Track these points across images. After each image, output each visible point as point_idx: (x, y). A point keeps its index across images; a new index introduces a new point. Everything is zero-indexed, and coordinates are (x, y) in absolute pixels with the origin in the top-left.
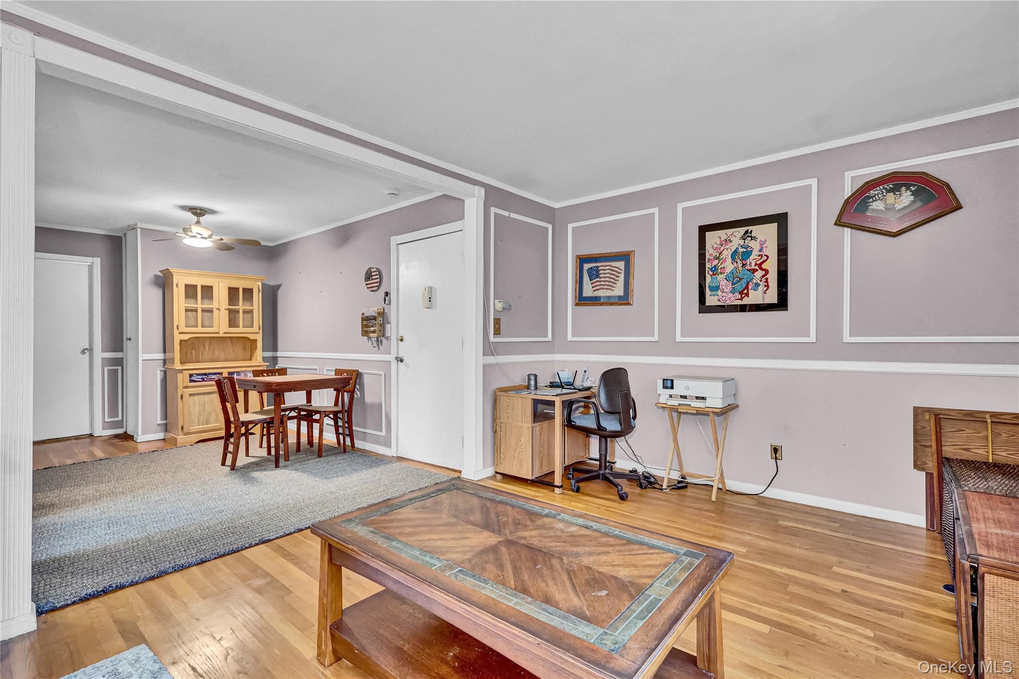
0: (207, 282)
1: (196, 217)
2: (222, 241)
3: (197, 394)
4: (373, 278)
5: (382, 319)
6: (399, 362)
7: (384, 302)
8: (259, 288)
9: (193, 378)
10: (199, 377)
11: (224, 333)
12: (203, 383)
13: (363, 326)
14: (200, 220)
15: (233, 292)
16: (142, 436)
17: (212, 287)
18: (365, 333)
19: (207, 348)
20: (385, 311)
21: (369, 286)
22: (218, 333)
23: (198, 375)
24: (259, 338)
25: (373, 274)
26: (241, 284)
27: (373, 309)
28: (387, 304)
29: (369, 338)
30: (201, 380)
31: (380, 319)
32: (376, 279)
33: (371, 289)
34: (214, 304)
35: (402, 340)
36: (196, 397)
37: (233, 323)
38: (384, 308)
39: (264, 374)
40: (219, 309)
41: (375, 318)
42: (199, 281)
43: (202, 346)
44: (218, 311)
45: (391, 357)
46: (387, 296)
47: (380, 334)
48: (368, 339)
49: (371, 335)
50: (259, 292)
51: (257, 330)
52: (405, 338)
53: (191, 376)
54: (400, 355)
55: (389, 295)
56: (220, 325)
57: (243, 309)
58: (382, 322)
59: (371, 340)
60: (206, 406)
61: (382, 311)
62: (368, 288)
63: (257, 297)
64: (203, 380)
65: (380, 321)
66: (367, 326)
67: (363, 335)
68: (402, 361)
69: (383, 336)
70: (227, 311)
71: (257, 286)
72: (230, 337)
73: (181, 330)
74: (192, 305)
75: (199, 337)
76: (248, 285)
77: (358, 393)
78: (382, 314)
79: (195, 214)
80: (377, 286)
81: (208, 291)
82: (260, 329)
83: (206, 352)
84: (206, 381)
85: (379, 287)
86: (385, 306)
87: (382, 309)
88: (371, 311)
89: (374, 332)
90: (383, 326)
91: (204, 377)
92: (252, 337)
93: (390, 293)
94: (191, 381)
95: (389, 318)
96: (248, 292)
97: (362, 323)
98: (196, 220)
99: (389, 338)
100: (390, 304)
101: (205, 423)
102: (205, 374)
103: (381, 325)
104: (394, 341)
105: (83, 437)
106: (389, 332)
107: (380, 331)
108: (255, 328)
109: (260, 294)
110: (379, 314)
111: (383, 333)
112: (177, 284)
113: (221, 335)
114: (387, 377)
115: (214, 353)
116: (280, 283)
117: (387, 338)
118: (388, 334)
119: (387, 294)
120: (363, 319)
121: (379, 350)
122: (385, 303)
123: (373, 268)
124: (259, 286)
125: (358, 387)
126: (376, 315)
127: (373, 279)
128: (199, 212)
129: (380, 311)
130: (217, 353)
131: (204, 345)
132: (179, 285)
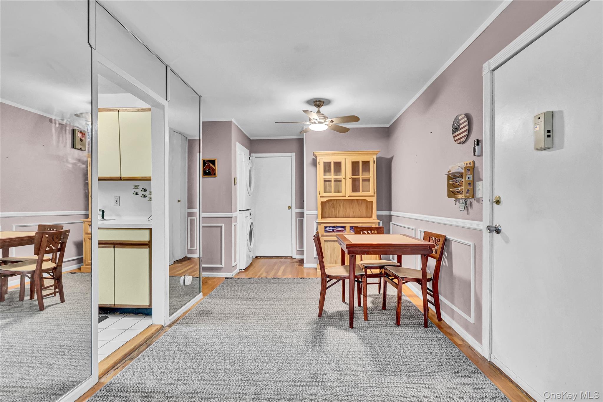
0: (337, 159)
1: (317, 108)
2: (333, 123)
3: (330, 241)
4: (461, 126)
5: (471, 176)
6: (495, 233)
7: (473, 153)
8: (374, 160)
9: (327, 229)
10: (331, 229)
11: (349, 197)
12: (333, 233)
13: (449, 186)
14: (320, 110)
15: (355, 165)
16: (306, 264)
17: (341, 162)
18: (452, 194)
19: (342, 207)
20: (476, 166)
21: (456, 138)
22: (345, 197)
23: (330, 227)
24: (374, 200)
25: (460, 122)
26: (361, 159)
27: (459, 164)
28: (478, 156)
29: (457, 200)
30: (332, 231)
31: (468, 176)
32: (465, 127)
33: (459, 141)
34: (342, 175)
35: (498, 202)
36: (329, 243)
37: (355, 188)
38: (474, 162)
39: (364, 231)
40: (345, 179)
41: (462, 176)
42: (332, 159)
43: (339, 206)
44: (345, 180)
45: (482, 225)
46: (478, 144)
47: (468, 195)
48: (455, 201)
49: (460, 196)
50: (374, 163)
51: (372, 194)
52: (502, 200)
53: (326, 227)
54: (496, 223)
55: (480, 144)
56: (346, 190)
57: (362, 178)
58: (471, 179)
59: (459, 202)
60: (335, 250)
61: (472, 165)
62: (455, 141)
63: (373, 167)
64: (333, 231)
65: (469, 178)
66: (455, 186)
67: (449, 196)
68: (498, 231)
69: (473, 197)
70: (351, 180)
71: (372, 159)
72: (357, 200)
73: (321, 195)
74: (328, 177)
75: (337, 200)
76: (365, 158)
77: (446, 261)
78: (472, 169)
79: (316, 105)
80: (465, 136)
81: (338, 165)
82: (374, 193)
83: (341, 210)
84: (335, 232)
85: (468, 136)
86: (475, 158)
87: (472, 163)
88: (457, 167)
89: (461, 192)
90: (472, 185)
91: (334, 229)
92: (369, 199)
93: (481, 141)
94: (326, 231)
95: (481, 173)
96: (366, 164)
97: (448, 182)
98: (317, 110)
99: (481, 199)
100: (481, 155)
101: (334, 262)
102: (335, 227)
103: (470, 184)
104: (486, 204)
105: (288, 257)
106: (480, 192)
107: (468, 190)
108: (371, 193)
109: (375, 165)
110: (468, 169)
111: (472, 194)
112: (319, 162)
113: (347, 198)
114: (478, 249)
115: (346, 211)
116: (392, 156)
117: (479, 200)
118: (479, 195)
119: (478, 142)
120: (449, 178)
121: (468, 214)
122: (474, 155)
123: (461, 114)
124: (374, 158)
125: (446, 253)
126: (463, 171)
127: (460, 129)
128: (318, 103)
129: (469, 165)
130: (348, 211)
131: (340, 206)
132: (320, 163)
